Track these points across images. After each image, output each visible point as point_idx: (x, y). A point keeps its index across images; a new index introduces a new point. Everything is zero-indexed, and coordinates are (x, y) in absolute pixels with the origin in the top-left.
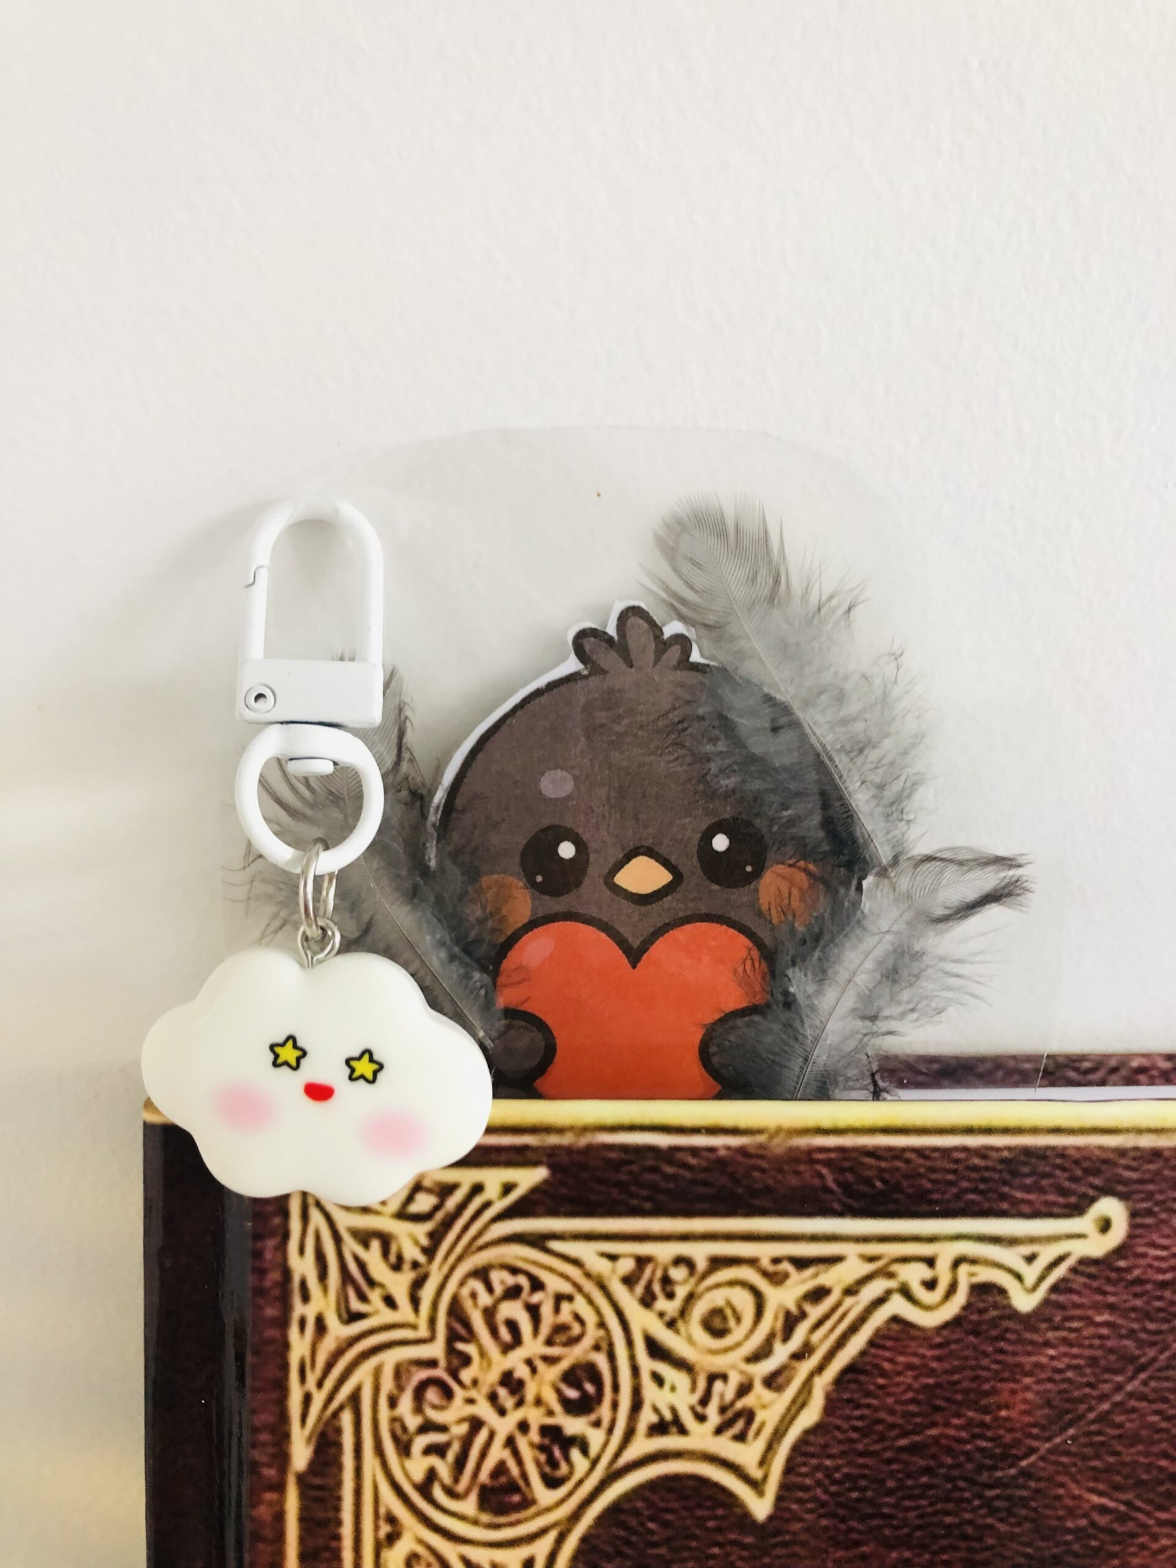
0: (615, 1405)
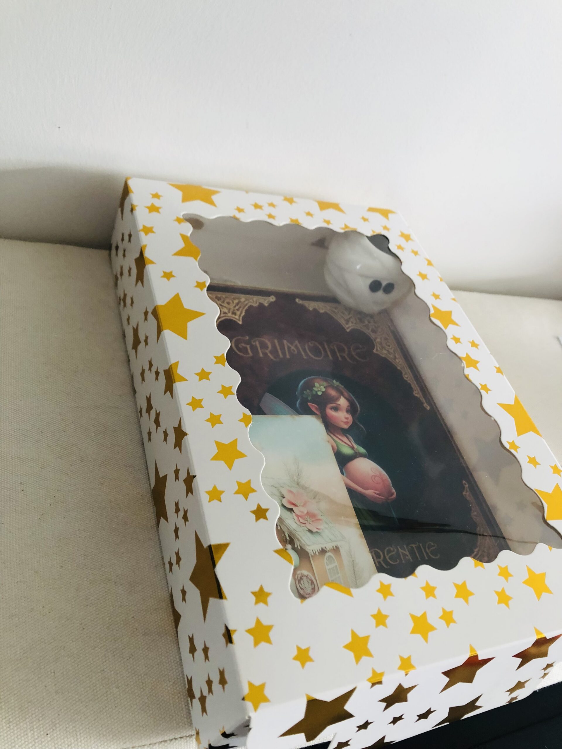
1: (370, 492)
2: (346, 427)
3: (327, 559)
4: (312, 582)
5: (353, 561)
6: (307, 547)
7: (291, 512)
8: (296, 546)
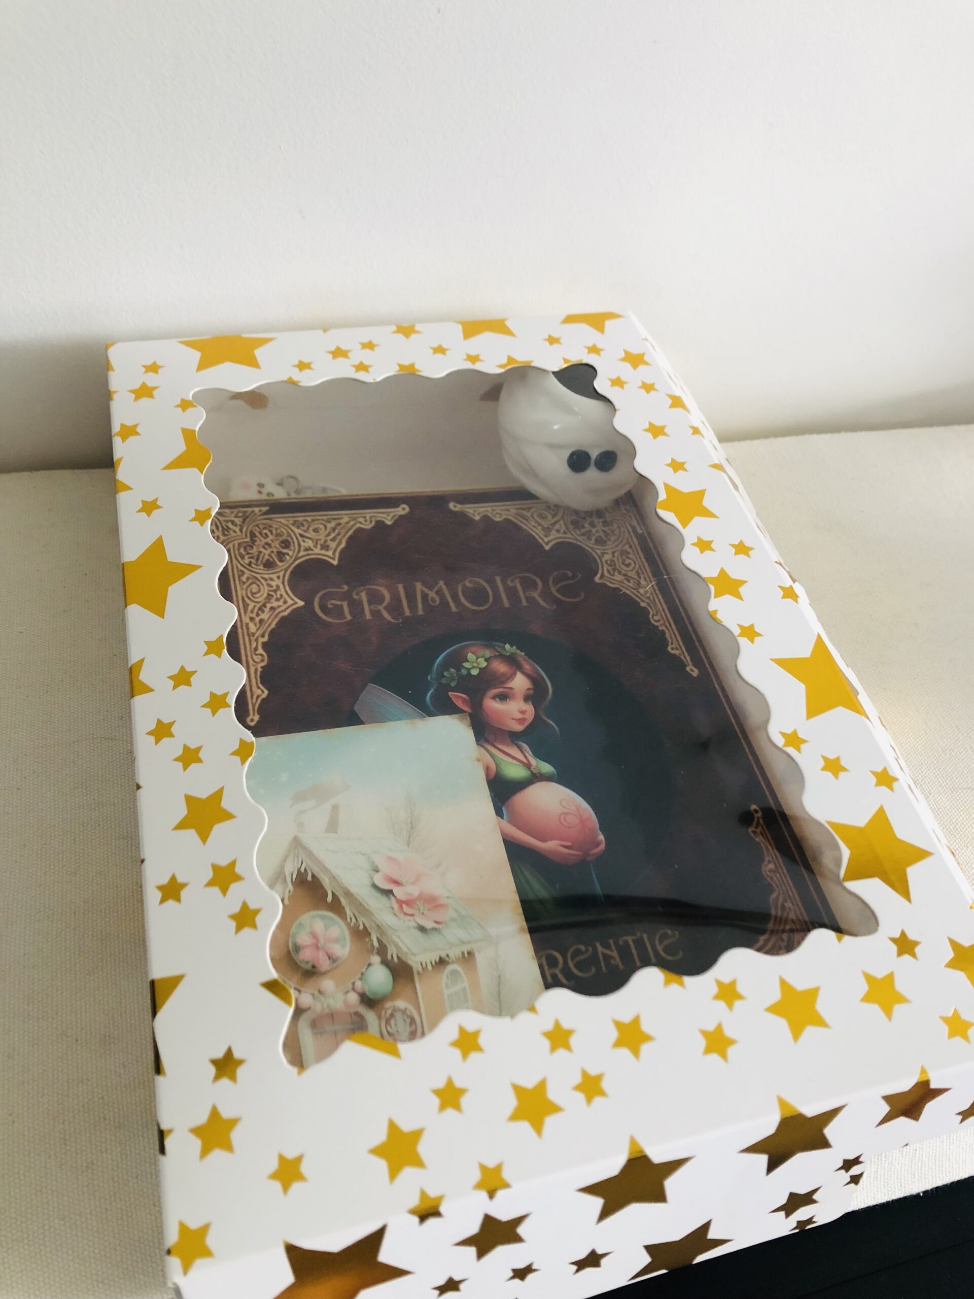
0: (294, 546)
1: (551, 845)
2: (519, 728)
3: (447, 977)
4: (412, 1021)
5: (500, 977)
6: (412, 958)
7: (389, 899)
8: (389, 957)
